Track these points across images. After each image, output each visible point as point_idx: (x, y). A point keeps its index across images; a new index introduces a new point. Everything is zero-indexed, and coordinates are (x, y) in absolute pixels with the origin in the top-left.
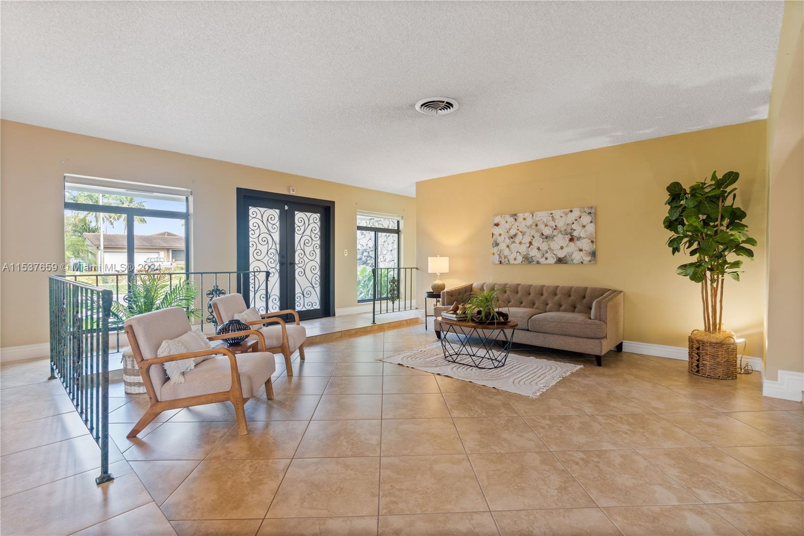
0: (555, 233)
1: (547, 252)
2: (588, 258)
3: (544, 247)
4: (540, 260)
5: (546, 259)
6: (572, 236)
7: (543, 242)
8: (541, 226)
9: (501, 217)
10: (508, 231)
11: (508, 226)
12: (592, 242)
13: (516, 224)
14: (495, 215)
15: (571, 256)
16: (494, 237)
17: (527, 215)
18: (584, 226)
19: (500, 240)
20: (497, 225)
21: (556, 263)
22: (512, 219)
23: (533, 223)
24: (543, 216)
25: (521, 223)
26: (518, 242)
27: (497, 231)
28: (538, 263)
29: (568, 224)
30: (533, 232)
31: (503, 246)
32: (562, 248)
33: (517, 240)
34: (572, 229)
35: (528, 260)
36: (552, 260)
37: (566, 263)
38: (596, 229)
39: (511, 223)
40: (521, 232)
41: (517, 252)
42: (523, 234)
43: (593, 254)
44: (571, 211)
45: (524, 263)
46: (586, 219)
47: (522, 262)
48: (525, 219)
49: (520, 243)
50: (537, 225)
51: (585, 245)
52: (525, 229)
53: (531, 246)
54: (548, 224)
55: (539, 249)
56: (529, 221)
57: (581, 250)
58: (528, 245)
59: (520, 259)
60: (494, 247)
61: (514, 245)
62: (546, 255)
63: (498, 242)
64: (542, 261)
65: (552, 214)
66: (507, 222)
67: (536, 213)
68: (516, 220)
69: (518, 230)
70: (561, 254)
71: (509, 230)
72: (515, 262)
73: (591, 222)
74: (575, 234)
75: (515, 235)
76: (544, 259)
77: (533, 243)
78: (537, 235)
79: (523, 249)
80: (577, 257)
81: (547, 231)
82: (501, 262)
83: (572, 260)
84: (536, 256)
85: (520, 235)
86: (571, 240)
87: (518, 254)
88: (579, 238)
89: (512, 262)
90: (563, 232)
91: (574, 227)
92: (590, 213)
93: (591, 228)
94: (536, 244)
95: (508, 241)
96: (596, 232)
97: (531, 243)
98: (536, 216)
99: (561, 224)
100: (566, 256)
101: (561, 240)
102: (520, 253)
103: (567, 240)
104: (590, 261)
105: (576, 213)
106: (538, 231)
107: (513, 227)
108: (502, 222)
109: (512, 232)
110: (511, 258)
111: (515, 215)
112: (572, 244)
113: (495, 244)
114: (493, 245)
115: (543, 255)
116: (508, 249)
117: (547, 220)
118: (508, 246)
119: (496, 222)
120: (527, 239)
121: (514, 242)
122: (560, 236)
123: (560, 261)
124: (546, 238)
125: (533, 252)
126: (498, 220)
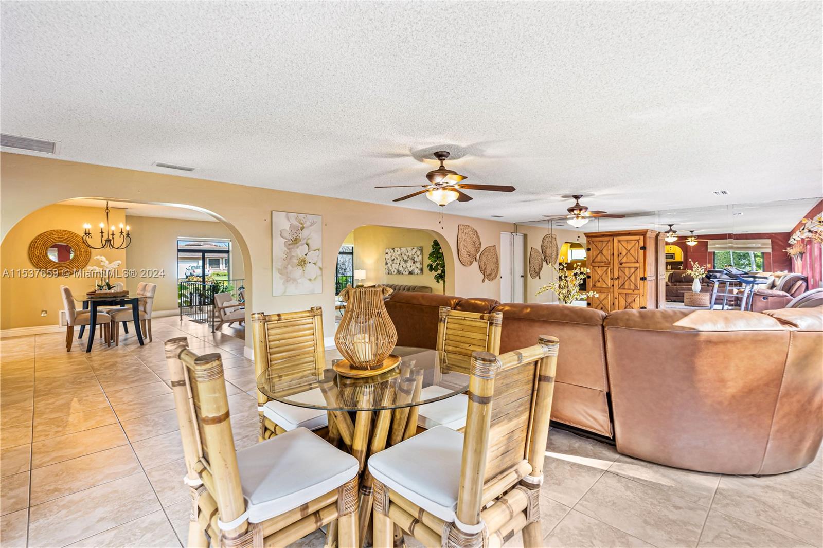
0: (408, 259)
1: (405, 268)
3: (404, 265)
7: (404, 263)
8: (403, 255)
9: (389, 249)
10: (391, 257)
11: (391, 254)
12: (421, 264)
13: (394, 254)
14: (386, 248)
15: (414, 270)
16: (385, 260)
17: (398, 249)
18: (418, 257)
19: (388, 261)
20: (387, 254)
22: (392, 251)
23: (400, 253)
24: (404, 250)
25: (396, 253)
27: (387, 256)
28: (402, 274)
29: (413, 255)
30: (400, 258)
31: (389, 265)
32: (411, 266)
35: (399, 272)
36: (407, 273)
37: (412, 274)
38: (422, 257)
41: (395, 268)
42: (397, 259)
43: (422, 270)
44: (414, 248)
46: (419, 253)
47: (396, 273)
48: (397, 251)
49: (396, 263)
51: (418, 265)
52: (397, 256)
54: (406, 254)
55: (402, 267)
57: (417, 268)
58: (399, 264)
63: (387, 263)
64: (404, 273)
65: (407, 249)
67: (401, 248)
68: (394, 251)
69: (395, 256)
70: (410, 270)
72: (394, 273)
73: (421, 254)
74: (415, 260)
75: (394, 259)
78: (402, 260)
79: (397, 266)
80: (417, 271)
81: (406, 258)
82: (389, 273)
83: (414, 272)
85: (396, 259)
86: (414, 263)
88: (417, 262)
89: (392, 273)
91: (415, 256)
92: (420, 250)
93: (420, 257)
94: (401, 264)
95: (391, 262)
98: (401, 250)
99: (410, 254)
100: (412, 271)
101: (410, 263)
104: (420, 273)
105: (414, 251)
106: (402, 257)
108: (389, 252)
109: (393, 258)
110: (392, 271)
111: (394, 249)
112: (414, 265)
114: (385, 264)
115: (404, 270)
116: (391, 266)
117: (405, 252)
120: (398, 262)
121: (393, 263)
122: (410, 260)
123: (410, 273)
124: (405, 261)
125: (401, 269)
126: (387, 251)
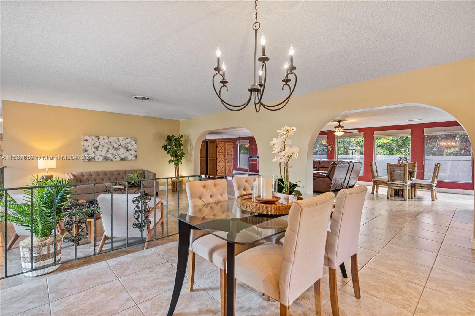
0: (120, 147)
1: (116, 155)
2: (134, 158)
3: (114, 153)
4: (112, 159)
5: (116, 158)
6: (127, 149)
7: (114, 151)
8: (113, 143)
9: (89, 136)
10: (93, 145)
11: (93, 142)
12: (136, 152)
13: (99, 141)
14: (84, 135)
15: (127, 157)
16: (84, 147)
17: (105, 137)
18: (132, 145)
19: (88, 148)
20: (86, 140)
21: (120, 160)
22: (96, 139)
23: (109, 141)
24: (113, 139)
25: (102, 141)
26: (100, 150)
27: (86, 144)
28: (111, 160)
29: (126, 144)
30: (109, 146)
31: (90, 152)
32: (123, 154)
33: (100, 149)
34: (127, 146)
35: (106, 159)
36: (118, 159)
37: (125, 160)
38: (137, 146)
39: (96, 140)
40: (102, 145)
41: (100, 155)
42: (103, 146)
43: (136, 156)
44: (127, 138)
45: (104, 160)
46: (133, 142)
47: (102, 160)
48: (104, 139)
49: (102, 151)
50: (110, 143)
51: (133, 152)
52: (104, 144)
53: (108, 153)
54: (116, 143)
55: (112, 154)
56: (107, 140)
57: (131, 155)
58: (106, 152)
59: (101, 159)
61: (98, 151)
62: (116, 157)
63: (87, 150)
64: (114, 159)
65: (118, 138)
66: (93, 140)
67: (110, 137)
68: (99, 139)
69: (100, 144)
70: (123, 156)
71: (95, 144)
72: (99, 160)
73: (135, 144)
74: (129, 148)
75: (98, 147)
76: (115, 158)
77: (109, 151)
78: (111, 148)
79: (103, 154)
80: (130, 157)
81: (116, 146)
82: (89, 161)
83: (128, 159)
84: (110, 157)
85: (101, 147)
86: (127, 150)
87: (100, 156)
88: (130, 150)
89: (96, 160)
90: (124, 147)
91: (128, 145)
92: (135, 140)
93: (135, 146)
94: (110, 151)
95: (94, 150)
96: (137, 148)
97: (107, 151)
98: (110, 139)
99: (123, 143)
100: (125, 157)
101: (122, 151)
102: (101, 156)
103: (126, 150)
104: (135, 159)
105: (129, 139)
106: (111, 146)
107: (97, 142)
108: (90, 139)
109: (97, 145)
110: (96, 158)
111: (98, 137)
112: (127, 152)
114: (83, 151)
115: (114, 157)
116: (94, 153)
117: (116, 141)
118: (94, 152)
119: (85, 139)
120: (105, 149)
121: (98, 150)
122: (122, 148)
123: (122, 159)
124: (116, 149)
125: (109, 155)
126: (86, 138)
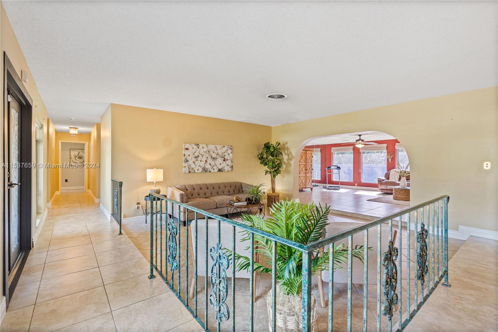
0: (218, 156)
1: (214, 166)
2: (230, 169)
3: (213, 163)
4: (211, 170)
5: (214, 169)
6: (224, 158)
7: (212, 161)
8: (211, 152)
9: (190, 145)
10: (194, 154)
11: (194, 150)
12: (232, 162)
13: (199, 150)
14: (185, 143)
15: (224, 168)
16: (185, 156)
17: (204, 145)
18: (229, 154)
19: (189, 158)
20: (187, 149)
21: (218, 171)
22: (196, 147)
23: (207, 150)
24: (211, 147)
25: (201, 149)
26: (199, 160)
27: (187, 153)
28: (210, 171)
29: (223, 153)
30: (207, 155)
31: (191, 162)
32: (220, 164)
33: (199, 159)
34: (224, 155)
35: (205, 170)
36: (216, 170)
37: (222, 171)
39: (196, 149)
40: (201, 155)
41: (199, 166)
42: (202, 156)
43: (232, 167)
44: (224, 147)
45: (203, 172)
46: (230, 151)
47: (202, 171)
48: (203, 148)
49: (201, 161)
50: (209, 152)
51: (229, 162)
52: (203, 153)
53: (207, 163)
54: (215, 152)
55: (210, 164)
56: (205, 149)
57: (228, 165)
58: (205, 162)
59: (201, 170)
60: (185, 163)
61: (197, 161)
62: (214, 168)
63: (188, 160)
64: (212, 170)
65: (216, 147)
66: (193, 148)
67: (209, 145)
68: (198, 147)
69: (200, 153)
70: (220, 167)
71: (195, 153)
72: (199, 172)
73: (231, 153)
74: (226, 157)
75: (198, 156)
76: (213, 169)
77: (207, 161)
78: (209, 157)
79: (202, 164)
80: (227, 168)
81: (214, 155)
82: (190, 172)
83: (225, 170)
84: (209, 168)
85: (200, 156)
86: (224, 160)
87: (200, 167)
88: (227, 160)
89: (196, 171)
90: (221, 157)
91: (225, 154)
92: (231, 149)
93: (231, 155)
94: (209, 162)
95: (194, 160)
96: (233, 157)
97: (206, 161)
98: (209, 147)
99: (220, 152)
100: (222, 168)
101: (220, 160)
102: (201, 166)
103: (223, 160)
104: (231, 170)
105: (226, 148)
106: (209, 155)
107: (197, 151)
108: (190, 148)
109: (196, 154)
110: (196, 169)
111: (198, 145)
112: (224, 162)
113: (185, 160)
114: (184, 161)
115: (212, 167)
116: (194, 164)
117: (214, 150)
118: (194, 162)
119: (186, 148)
120: (204, 159)
121: (197, 160)
122: (220, 158)
123: (220, 170)
124: (214, 159)
125: (208, 166)
126: (187, 146)
